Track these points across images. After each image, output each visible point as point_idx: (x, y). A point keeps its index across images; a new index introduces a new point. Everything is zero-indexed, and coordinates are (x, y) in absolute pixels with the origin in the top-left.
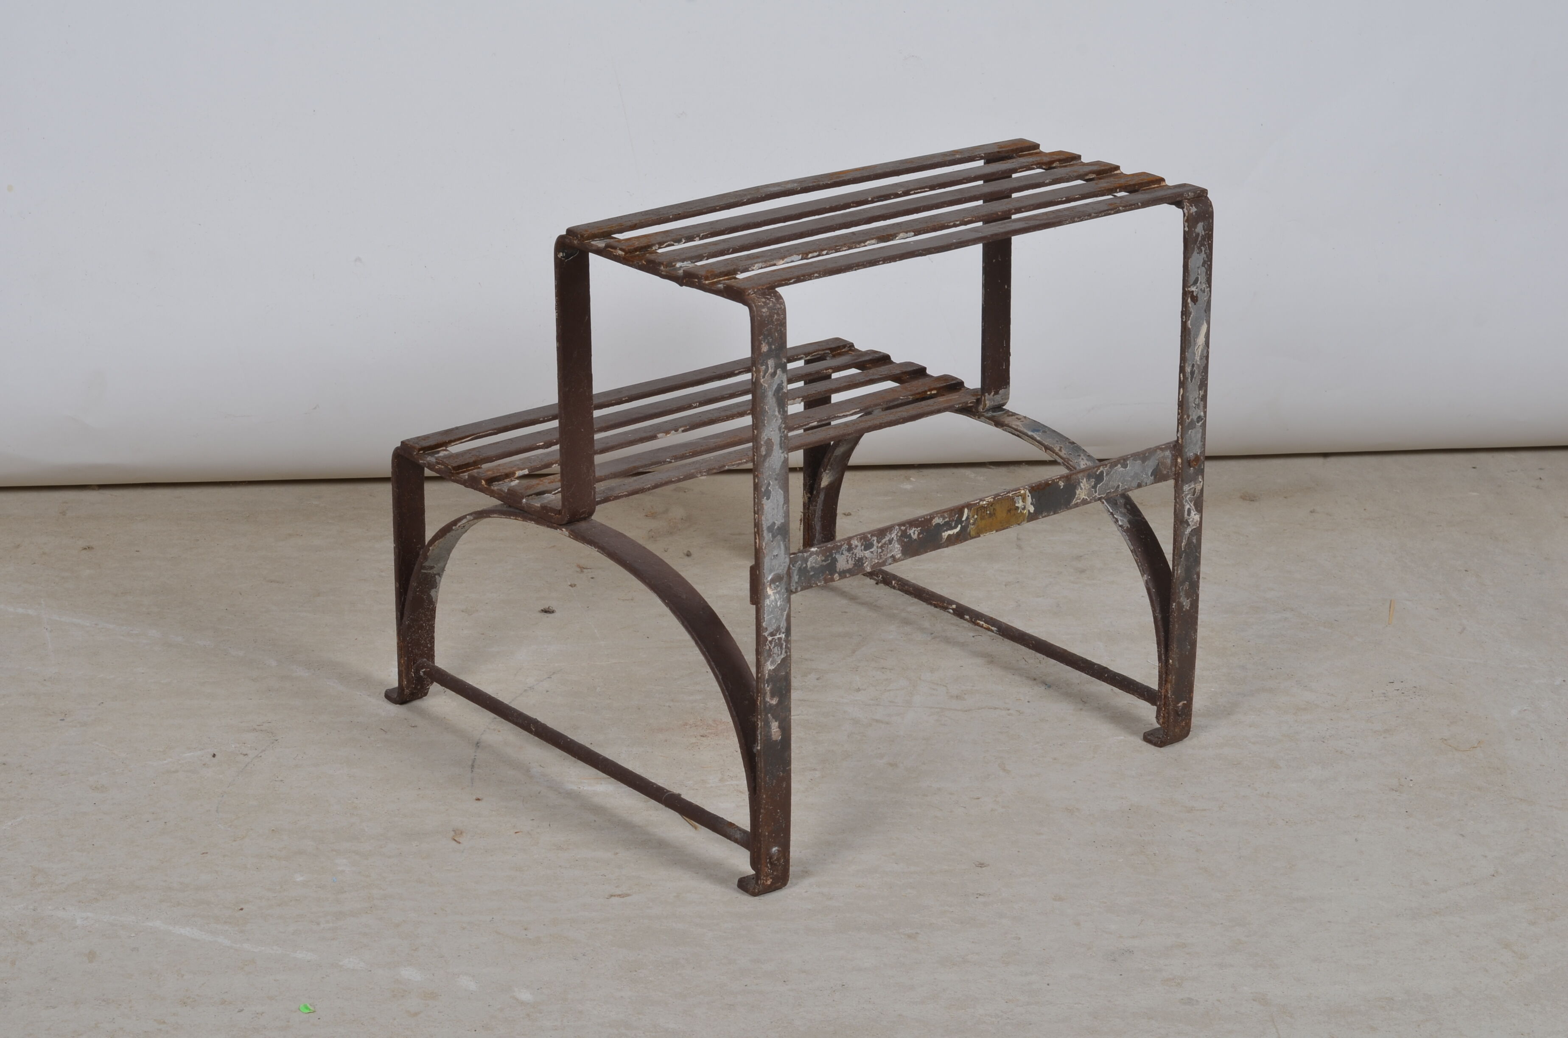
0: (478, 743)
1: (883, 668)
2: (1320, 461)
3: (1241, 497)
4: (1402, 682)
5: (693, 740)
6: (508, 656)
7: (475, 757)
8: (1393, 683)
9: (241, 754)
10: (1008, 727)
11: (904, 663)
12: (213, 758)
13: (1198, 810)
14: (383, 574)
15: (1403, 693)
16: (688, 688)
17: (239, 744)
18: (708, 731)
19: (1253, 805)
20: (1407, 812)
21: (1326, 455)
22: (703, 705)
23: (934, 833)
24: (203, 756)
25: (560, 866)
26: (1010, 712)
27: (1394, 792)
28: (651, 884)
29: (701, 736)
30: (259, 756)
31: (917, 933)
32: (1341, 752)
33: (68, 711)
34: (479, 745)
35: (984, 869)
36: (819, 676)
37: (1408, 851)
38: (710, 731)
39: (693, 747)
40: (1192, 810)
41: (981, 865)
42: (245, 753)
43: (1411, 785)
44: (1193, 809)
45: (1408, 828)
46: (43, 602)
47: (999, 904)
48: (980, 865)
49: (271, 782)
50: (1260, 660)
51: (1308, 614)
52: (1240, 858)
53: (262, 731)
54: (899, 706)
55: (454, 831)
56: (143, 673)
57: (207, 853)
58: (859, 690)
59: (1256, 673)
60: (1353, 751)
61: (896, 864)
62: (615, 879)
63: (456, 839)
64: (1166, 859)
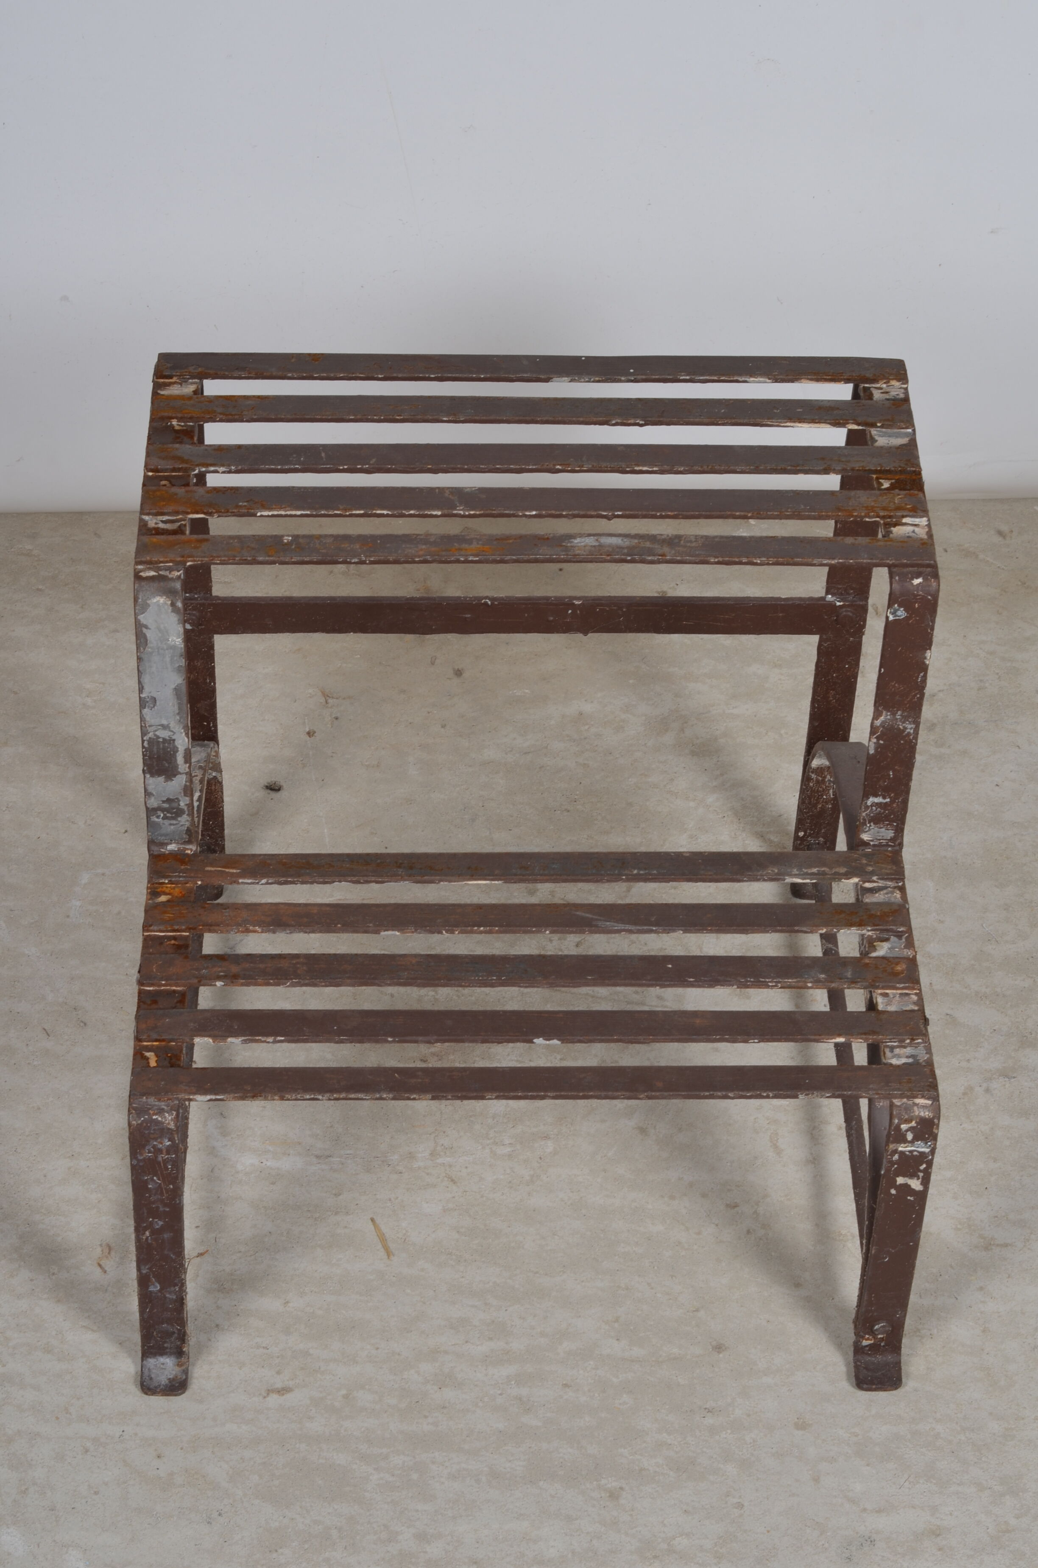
13: (998, 1245)
14: (89, 701)
18: (430, 1051)
23: (672, 1276)
31: (621, 1488)
35: (721, 1356)
36: (580, 939)
40: (990, 1244)
44: (992, 1243)
47: (729, 1431)
48: (717, 1349)
55: (101, 1245)
61: (618, 1340)
62: (278, 1357)
63: (101, 1263)
64: (944, 1347)
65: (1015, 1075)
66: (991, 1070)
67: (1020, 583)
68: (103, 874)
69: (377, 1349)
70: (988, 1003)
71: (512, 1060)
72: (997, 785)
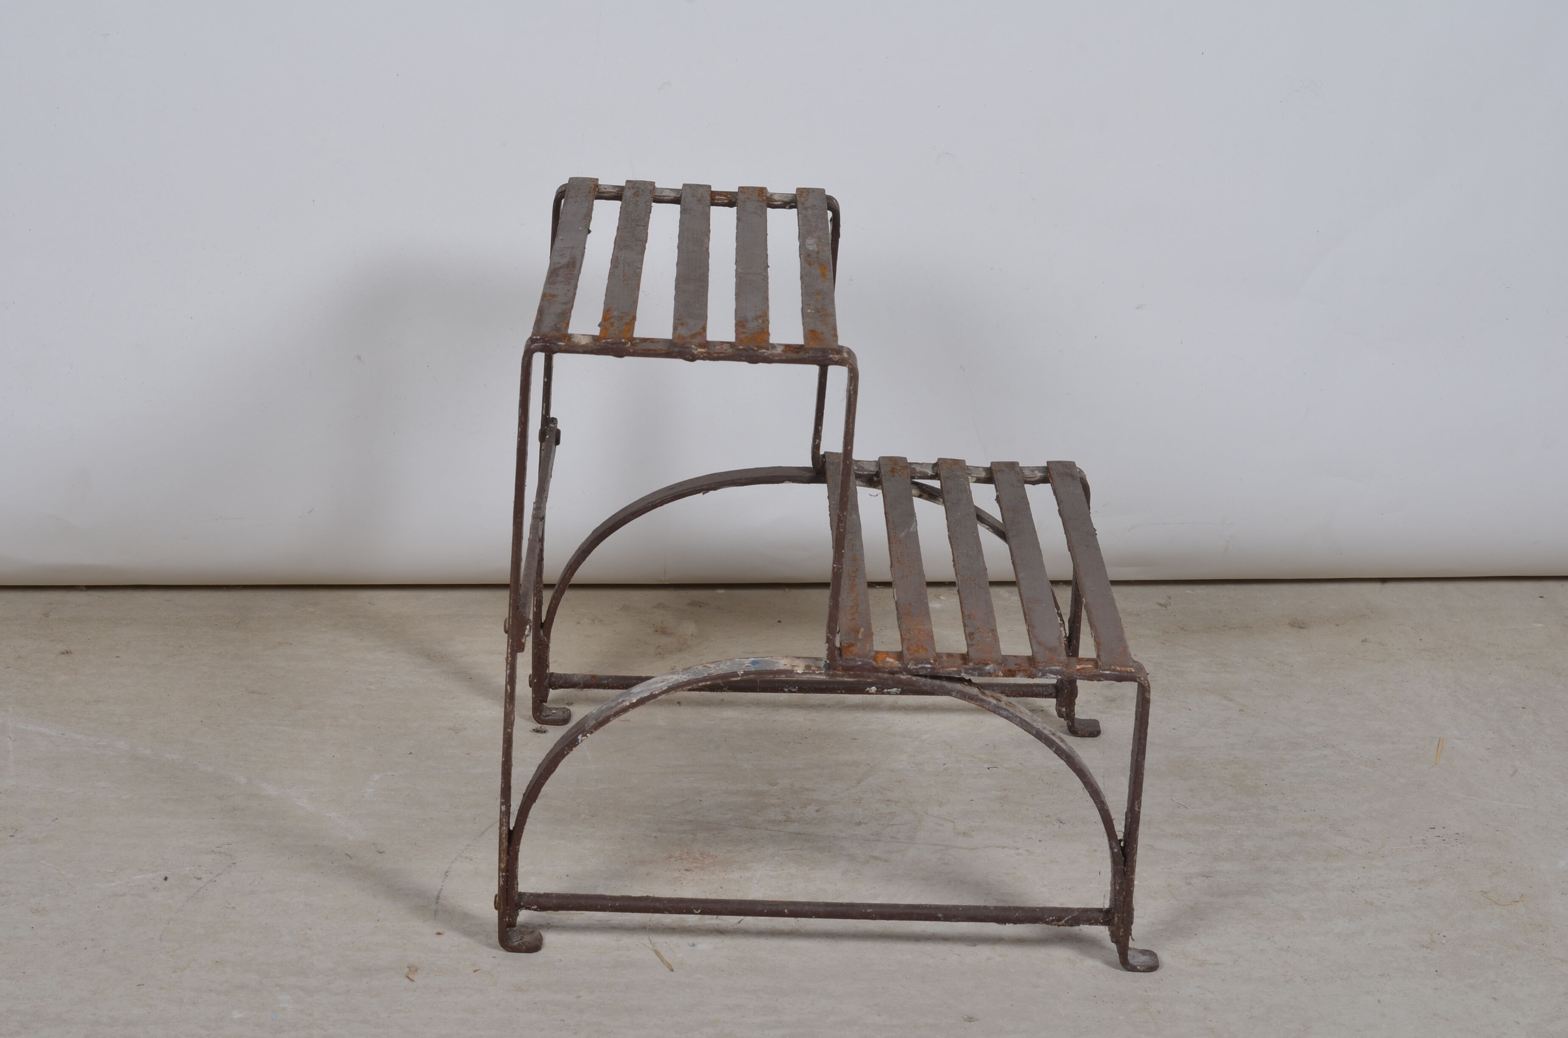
0: (447, 872)
1: (888, 801)
2: (1378, 586)
3: (1290, 624)
4: (1444, 828)
5: (677, 874)
6: (491, 779)
7: (442, 887)
8: (1434, 828)
9: (195, 878)
10: (1015, 868)
11: (911, 796)
12: (164, 881)
13: (1210, 964)
14: (372, 687)
15: (1444, 840)
16: (677, 817)
17: (194, 866)
18: (693, 865)
19: (1270, 960)
20: (1436, 971)
21: (1384, 580)
22: (692, 836)
23: (923, 982)
24: (154, 879)
25: (517, 1009)
26: (1019, 851)
27: (1425, 948)
28: (612, 1031)
29: (686, 870)
30: (213, 880)
32: (1371, 904)
33: (19, 827)
34: (447, 874)
35: (972, 1023)
36: (819, 808)
37: (1434, 1015)
38: (696, 865)
39: (675, 882)
40: (1204, 964)
41: (970, 1019)
42: (199, 877)
43: (1444, 942)
44: (1205, 963)
45: (1436, 989)
46: (11, 709)
48: (968, 1020)
49: (222, 909)
50: (1294, 800)
51: (1349, 752)
52: (1251, 1018)
53: (220, 853)
54: (900, 842)
55: (409, 967)
56: (104, 788)
57: (143, 985)
58: (859, 824)
59: (1287, 815)
60: (1384, 903)
61: (879, 1015)
62: (574, 1025)
63: (409, 976)
64: (1170, 1018)
65: (1212, 875)
66: (1190, 873)
67: (1178, 628)
68: (392, 775)
69: (663, 1021)
70: (1182, 839)
71: (767, 870)
72: (1174, 729)
